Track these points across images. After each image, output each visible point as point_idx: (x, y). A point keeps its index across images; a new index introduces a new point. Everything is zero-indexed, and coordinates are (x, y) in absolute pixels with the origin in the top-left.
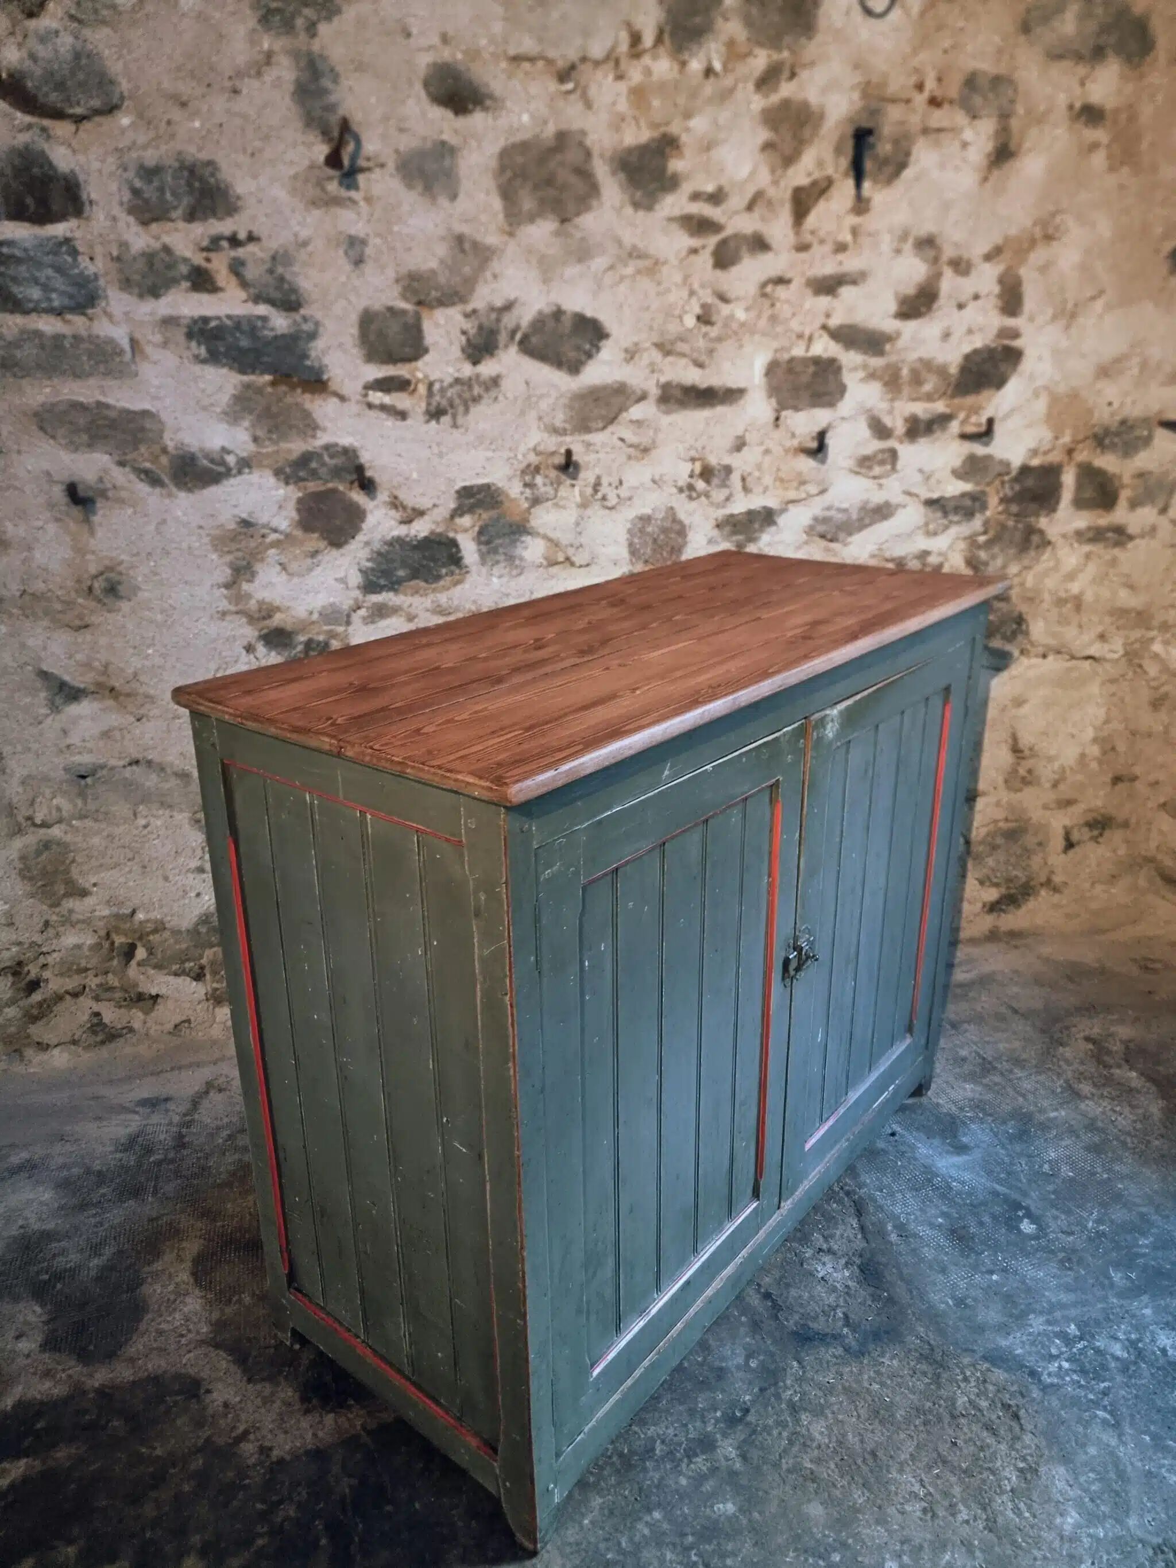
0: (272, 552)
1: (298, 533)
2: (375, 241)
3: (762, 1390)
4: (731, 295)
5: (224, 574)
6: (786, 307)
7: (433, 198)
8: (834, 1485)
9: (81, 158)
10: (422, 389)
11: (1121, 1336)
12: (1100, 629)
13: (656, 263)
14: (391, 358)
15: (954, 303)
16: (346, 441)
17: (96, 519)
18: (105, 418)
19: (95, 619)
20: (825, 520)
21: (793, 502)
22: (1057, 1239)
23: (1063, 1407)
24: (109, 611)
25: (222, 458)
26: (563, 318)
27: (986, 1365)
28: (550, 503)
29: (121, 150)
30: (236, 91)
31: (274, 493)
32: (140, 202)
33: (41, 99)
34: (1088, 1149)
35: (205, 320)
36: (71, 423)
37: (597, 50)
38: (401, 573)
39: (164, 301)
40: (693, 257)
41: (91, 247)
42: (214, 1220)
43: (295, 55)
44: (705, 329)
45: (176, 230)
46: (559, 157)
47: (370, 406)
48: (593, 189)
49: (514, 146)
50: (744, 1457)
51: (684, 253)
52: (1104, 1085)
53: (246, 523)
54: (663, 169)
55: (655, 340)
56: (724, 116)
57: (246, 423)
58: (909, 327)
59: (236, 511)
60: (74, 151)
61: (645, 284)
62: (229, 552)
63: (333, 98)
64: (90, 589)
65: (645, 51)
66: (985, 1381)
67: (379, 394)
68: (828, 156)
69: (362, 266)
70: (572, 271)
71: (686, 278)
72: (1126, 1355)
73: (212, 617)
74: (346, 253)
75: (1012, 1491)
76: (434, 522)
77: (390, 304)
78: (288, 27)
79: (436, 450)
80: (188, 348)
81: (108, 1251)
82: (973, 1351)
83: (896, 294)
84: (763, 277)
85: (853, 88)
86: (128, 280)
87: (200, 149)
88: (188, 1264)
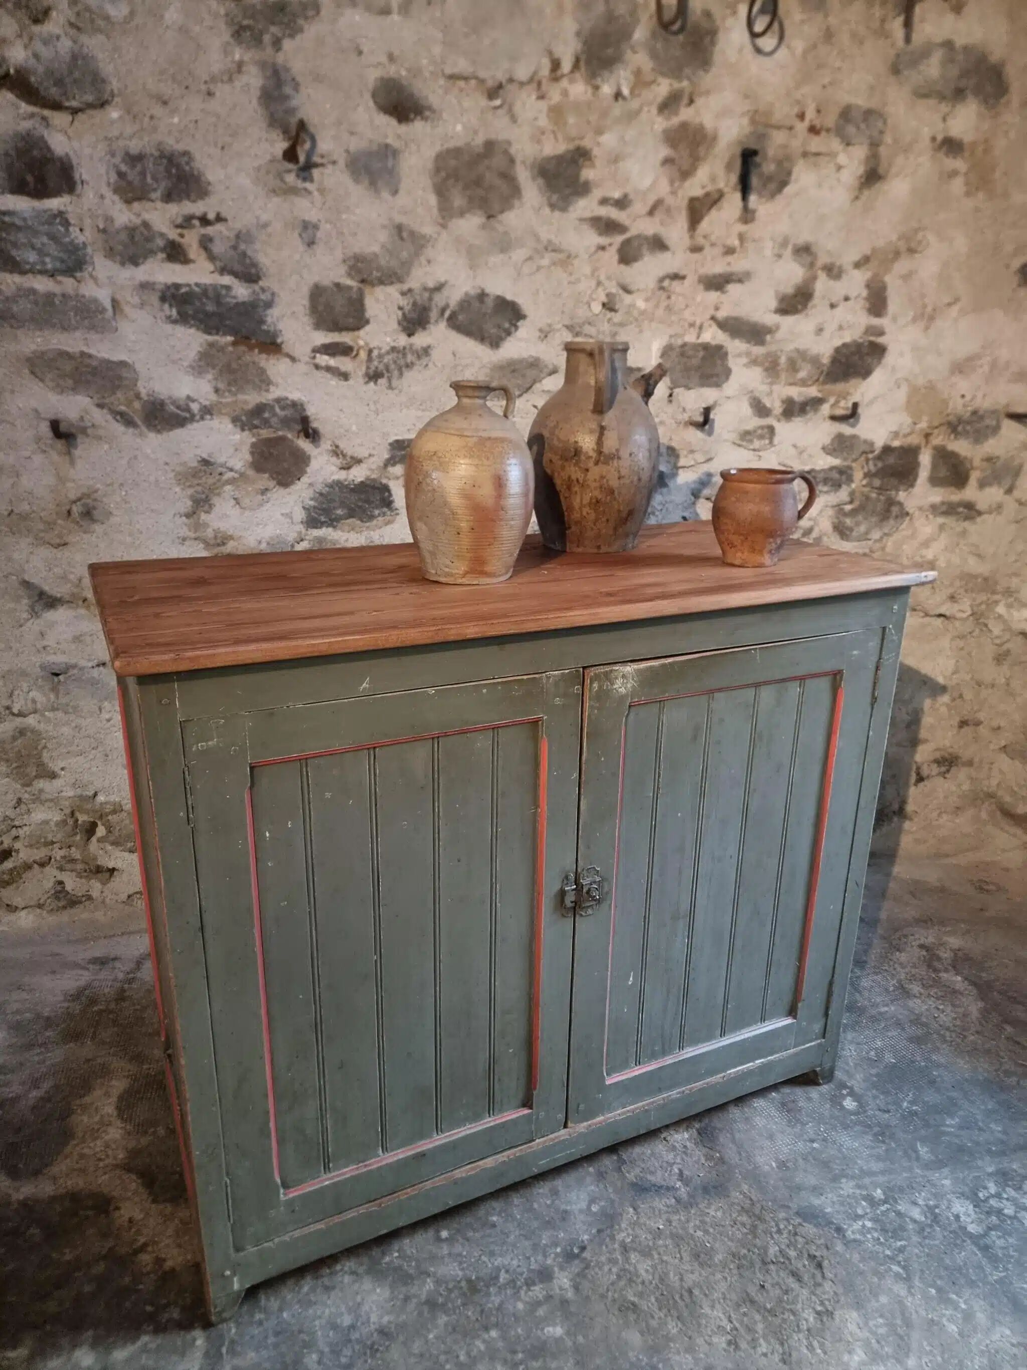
0: (228, 488)
1: (251, 473)
2: (325, 227)
3: (599, 1231)
4: (632, 287)
5: (187, 505)
6: (680, 298)
7: (377, 191)
8: (653, 1317)
9: (76, 144)
10: (363, 355)
11: (921, 1202)
12: (951, 591)
13: (569, 257)
14: (337, 327)
15: (828, 303)
16: (295, 396)
17: (77, 452)
18: (87, 366)
19: (71, 539)
21: (682, 468)
22: (875, 1116)
23: (863, 1260)
24: (85, 532)
25: (187, 405)
26: (486, 299)
27: (799, 1220)
29: (110, 139)
30: (210, 94)
31: (232, 437)
32: (124, 184)
33: (42, 93)
34: (911, 1040)
35: (177, 286)
36: (58, 369)
37: (522, 73)
38: (339, 512)
39: (142, 268)
40: (601, 253)
41: (81, 220)
42: (142, 1063)
43: (263, 65)
44: (609, 315)
45: (156, 209)
46: (486, 162)
47: (317, 367)
48: (515, 191)
49: (448, 151)
50: (576, 1288)
51: (593, 249)
52: (931, 986)
53: (205, 462)
54: (577, 176)
55: (566, 323)
56: (631, 134)
57: (210, 376)
58: (787, 322)
59: (198, 452)
60: (69, 138)
61: (559, 273)
62: (190, 486)
63: (294, 103)
64: (69, 512)
65: (563, 76)
66: (796, 1234)
67: (326, 357)
68: (720, 172)
69: (315, 247)
70: (496, 259)
71: (595, 270)
72: (923, 1219)
73: (173, 542)
74: (300, 235)
75: (809, 1330)
76: (371, 470)
77: (337, 281)
78: (257, 41)
79: (372, 407)
80: (162, 310)
81: (46, 1085)
82: (789, 1207)
83: (776, 292)
84: (661, 273)
85: (743, 115)
86: (111, 249)
87: (178, 142)
88: (114, 1099)
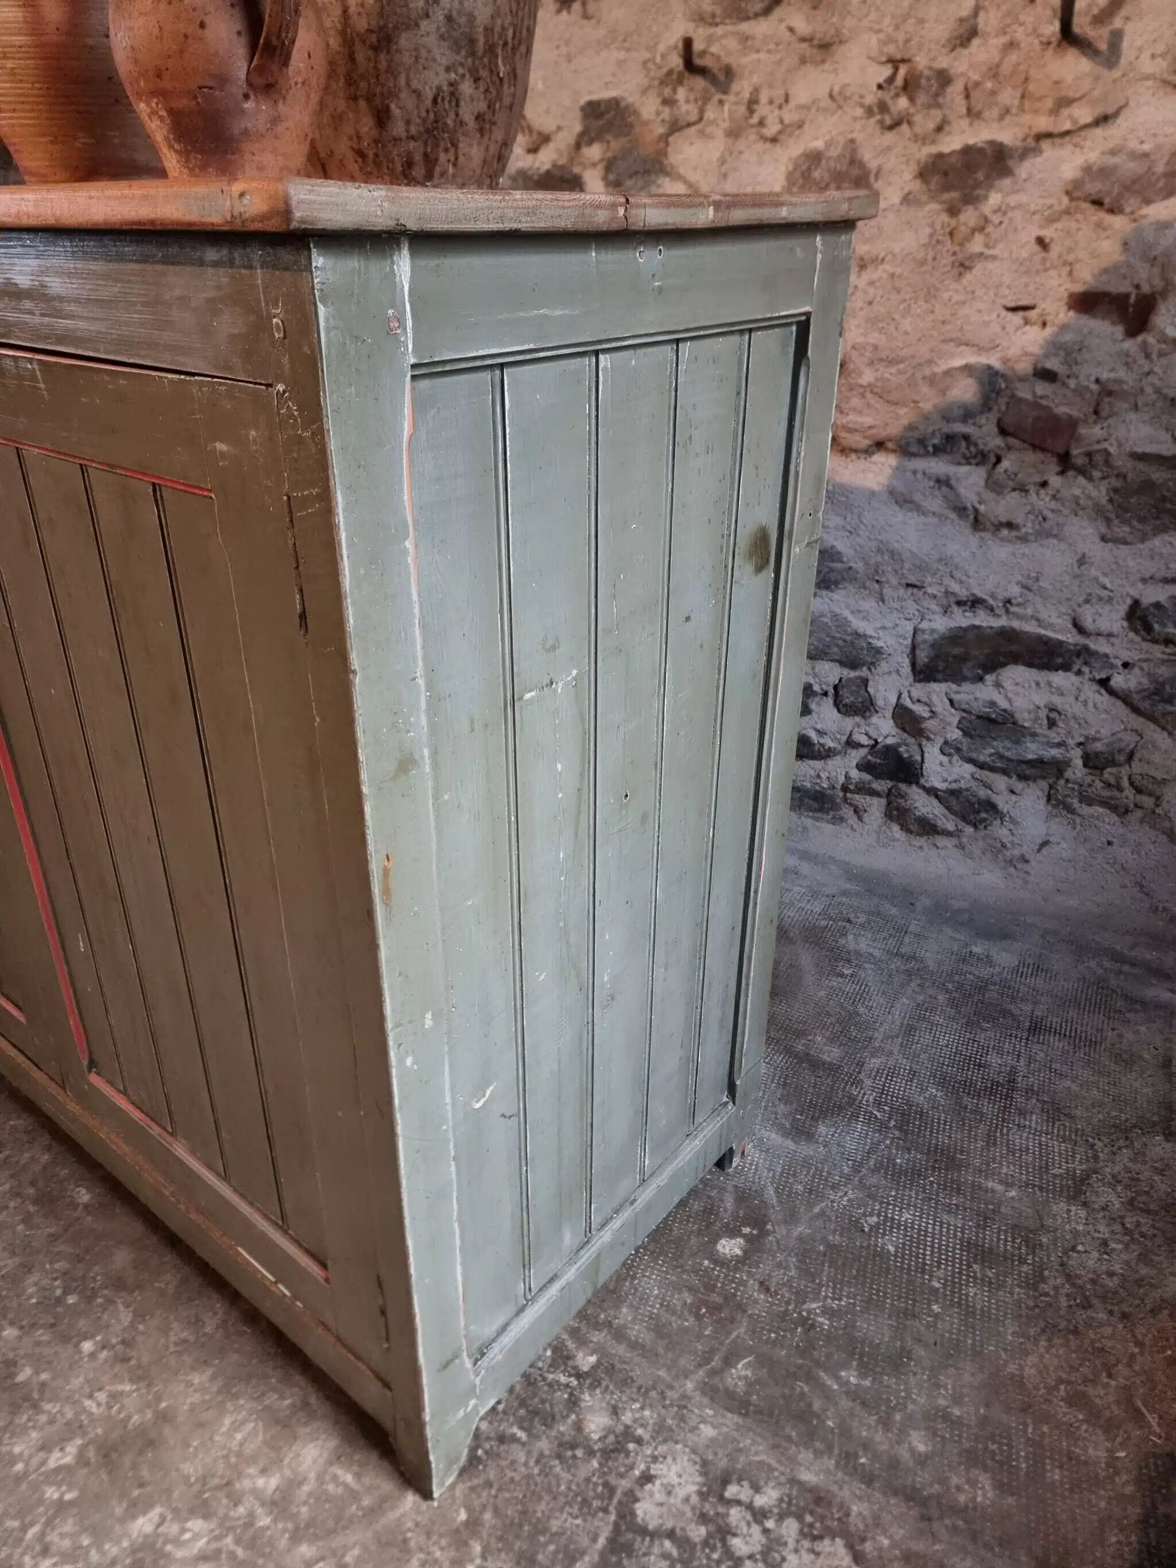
20: (1104, 172)
21: (1049, 135)
28: (693, 130)
76: (559, 151)
79: (564, 51)
